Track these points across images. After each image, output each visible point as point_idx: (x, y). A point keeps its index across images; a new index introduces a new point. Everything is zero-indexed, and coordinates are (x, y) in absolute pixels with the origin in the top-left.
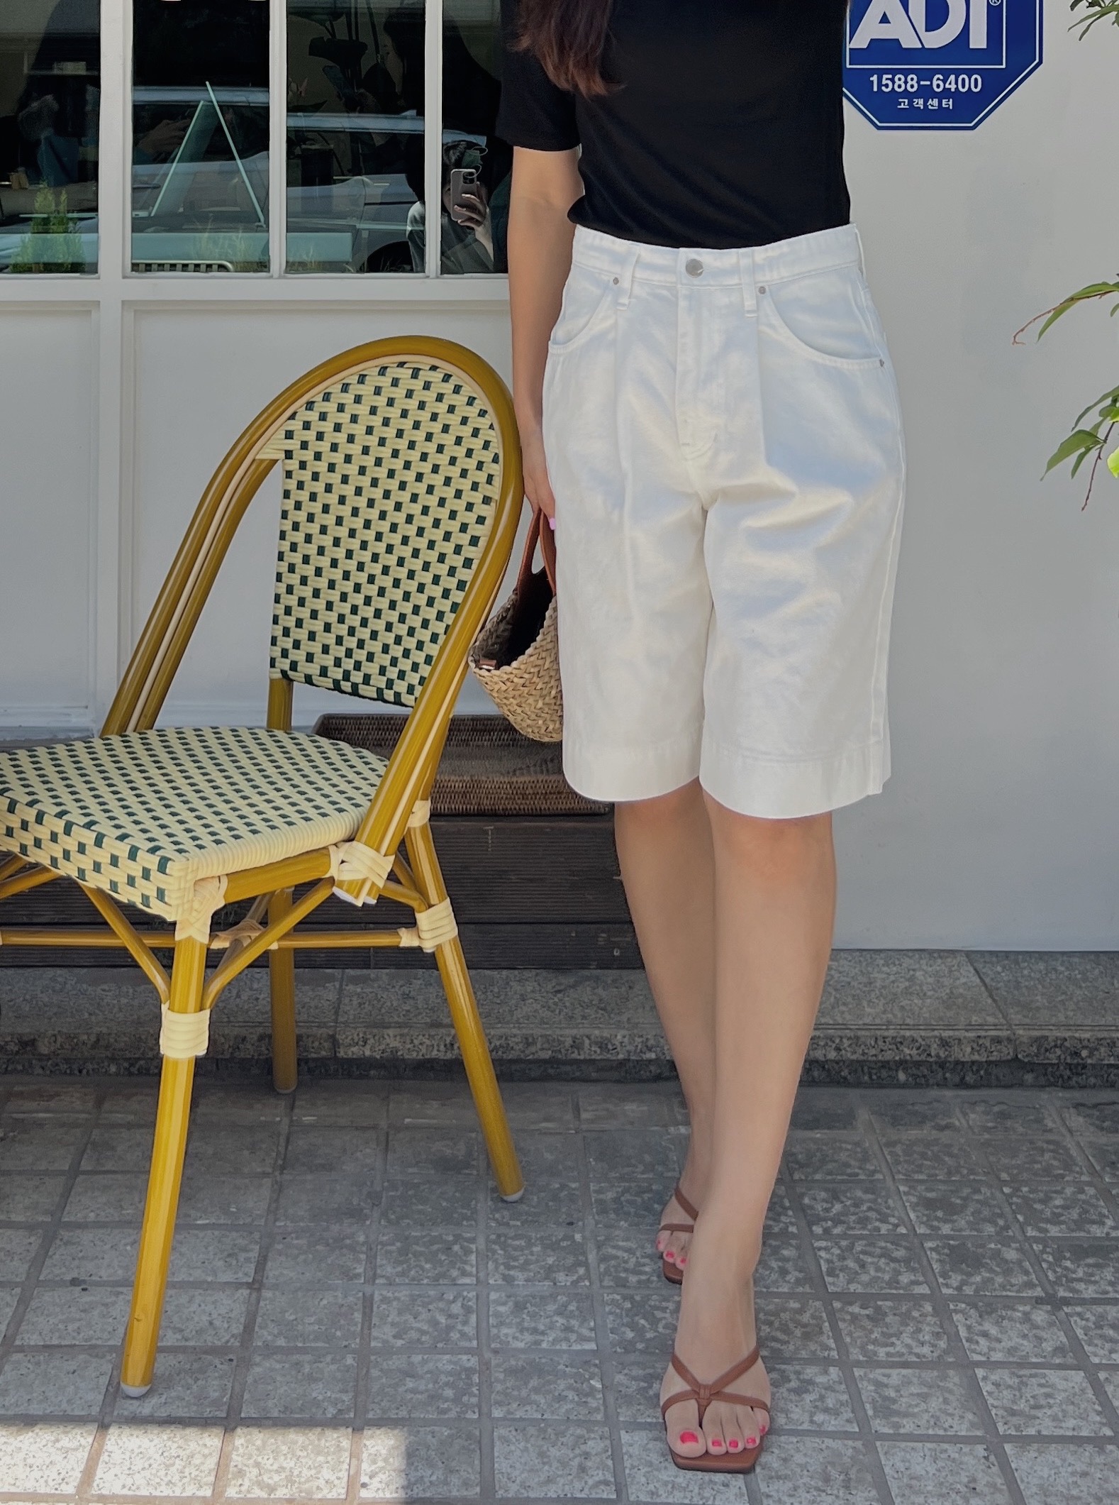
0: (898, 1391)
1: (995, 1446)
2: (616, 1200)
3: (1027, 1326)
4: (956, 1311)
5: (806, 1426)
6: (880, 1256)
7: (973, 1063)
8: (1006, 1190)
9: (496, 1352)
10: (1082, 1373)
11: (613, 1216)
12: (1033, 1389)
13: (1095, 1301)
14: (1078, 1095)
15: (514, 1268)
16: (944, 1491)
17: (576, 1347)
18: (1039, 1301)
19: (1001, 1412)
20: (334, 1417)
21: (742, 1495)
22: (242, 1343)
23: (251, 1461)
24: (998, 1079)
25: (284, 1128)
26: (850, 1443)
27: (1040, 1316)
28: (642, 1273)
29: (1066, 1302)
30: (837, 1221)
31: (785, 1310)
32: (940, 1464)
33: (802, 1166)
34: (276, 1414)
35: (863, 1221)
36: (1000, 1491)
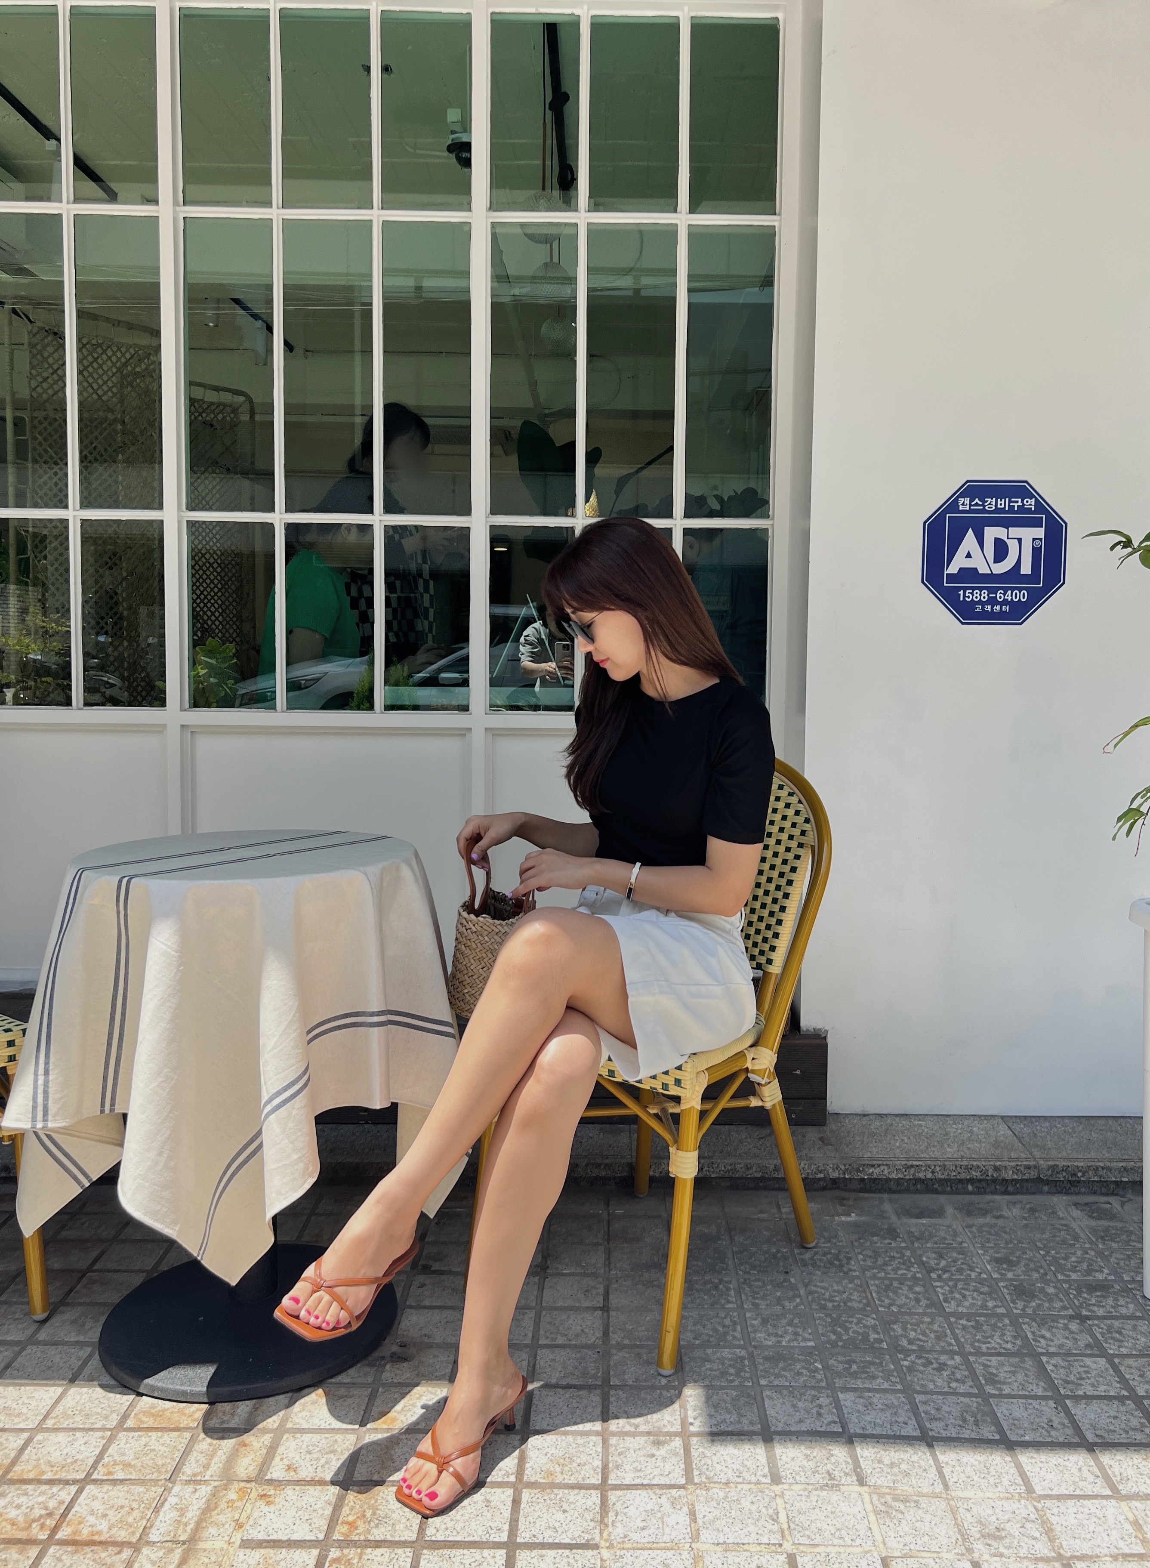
0: (997, 1369)
1: (1060, 1401)
2: (812, 1259)
3: (1067, 1332)
4: (1024, 1324)
5: (946, 1390)
6: (974, 1291)
7: (1013, 1180)
8: (1042, 1252)
9: (755, 1347)
10: (1104, 1359)
11: (810, 1267)
12: (1077, 1368)
13: (1104, 1318)
14: (1075, 1198)
15: (757, 1298)
16: (1035, 1427)
17: (804, 1344)
18: (1071, 1318)
19: (1060, 1382)
20: (666, 1384)
21: (916, 1429)
22: (603, 1341)
23: (621, 1411)
24: (1027, 1189)
25: (605, 1216)
26: (974, 1399)
27: (1074, 1326)
28: (834, 1301)
29: (1088, 1318)
30: (945, 1271)
31: (923, 1323)
32: (1030, 1411)
33: (918, 1239)
34: (631, 1383)
35: (960, 1271)
36: (1068, 1427)
